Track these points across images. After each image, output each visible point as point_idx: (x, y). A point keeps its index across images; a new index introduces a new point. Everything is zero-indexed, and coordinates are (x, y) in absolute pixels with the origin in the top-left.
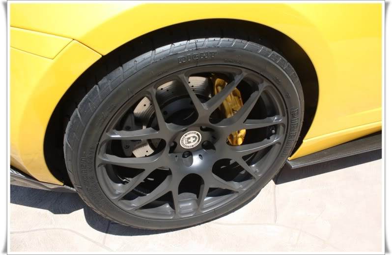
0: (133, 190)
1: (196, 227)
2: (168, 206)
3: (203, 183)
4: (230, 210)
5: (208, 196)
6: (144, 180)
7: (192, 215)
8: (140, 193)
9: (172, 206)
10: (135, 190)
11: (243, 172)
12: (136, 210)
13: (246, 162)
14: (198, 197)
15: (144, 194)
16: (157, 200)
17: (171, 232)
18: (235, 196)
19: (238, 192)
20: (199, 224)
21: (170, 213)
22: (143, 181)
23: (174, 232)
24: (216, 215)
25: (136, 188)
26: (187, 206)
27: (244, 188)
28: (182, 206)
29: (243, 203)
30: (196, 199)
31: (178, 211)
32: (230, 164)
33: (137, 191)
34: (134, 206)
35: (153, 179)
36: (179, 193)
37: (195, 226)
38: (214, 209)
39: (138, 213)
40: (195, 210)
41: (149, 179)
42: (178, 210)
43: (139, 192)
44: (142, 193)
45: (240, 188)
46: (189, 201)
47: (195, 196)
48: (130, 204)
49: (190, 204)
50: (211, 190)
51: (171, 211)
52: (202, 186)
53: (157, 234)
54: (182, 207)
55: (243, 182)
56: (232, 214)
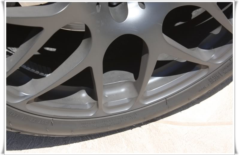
0: (21, 68)
1: (134, 129)
2: (84, 94)
3: (147, 51)
4: (193, 99)
5: (154, 75)
6: (39, 51)
7: (127, 109)
8: (34, 73)
9: (93, 94)
10: (25, 67)
11: (217, 31)
12: (28, 103)
13: (224, 12)
14: (136, 77)
15: (42, 74)
16: (65, 84)
17: (91, 141)
18: (203, 73)
19: (207, 67)
20: (140, 125)
21: (88, 107)
22: (38, 53)
23: (96, 140)
24: (169, 108)
25: (26, 64)
26: (117, 95)
27: (218, 59)
28: (108, 93)
29: (215, 85)
30: (134, 80)
31: (103, 103)
32: (192, 18)
33: (28, 69)
34: (26, 96)
35: (54, 50)
36: (105, 71)
37: (131, 128)
38: (165, 98)
39: (32, 108)
40: (131, 99)
41: (48, 49)
42: (102, 101)
43: (33, 70)
44: (38, 72)
45: (211, 59)
46: (120, 85)
47: (131, 76)
48: (19, 91)
49: (123, 90)
50: (160, 64)
51: (90, 103)
52: (143, 57)
53: (66, 144)
54: (109, 96)
55: (216, 49)
56: (196, 106)
